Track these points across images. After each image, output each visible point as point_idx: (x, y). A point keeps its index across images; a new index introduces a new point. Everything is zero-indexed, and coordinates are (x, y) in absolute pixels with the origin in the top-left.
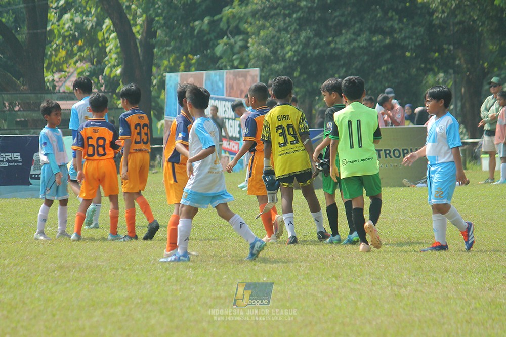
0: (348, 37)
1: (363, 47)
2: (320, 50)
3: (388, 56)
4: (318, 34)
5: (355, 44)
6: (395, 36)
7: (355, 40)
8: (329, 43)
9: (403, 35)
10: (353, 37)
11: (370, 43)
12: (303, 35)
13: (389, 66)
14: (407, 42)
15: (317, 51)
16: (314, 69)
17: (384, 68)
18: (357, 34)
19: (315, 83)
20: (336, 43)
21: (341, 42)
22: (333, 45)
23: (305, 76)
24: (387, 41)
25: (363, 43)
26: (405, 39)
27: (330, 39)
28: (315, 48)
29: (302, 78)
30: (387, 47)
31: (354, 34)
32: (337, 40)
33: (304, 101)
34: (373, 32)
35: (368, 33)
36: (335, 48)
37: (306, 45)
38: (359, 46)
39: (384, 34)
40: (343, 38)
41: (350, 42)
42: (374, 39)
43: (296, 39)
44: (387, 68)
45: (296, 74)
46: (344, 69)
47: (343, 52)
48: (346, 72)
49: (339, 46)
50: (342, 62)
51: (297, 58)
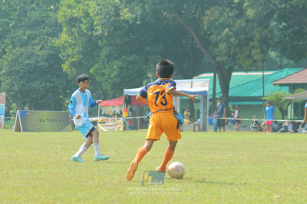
0: (38, 83)
1: (43, 87)
2: (27, 88)
3: (52, 90)
4: (27, 82)
5: (40, 86)
6: (55, 83)
7: (40, 84)
8: (31, 85)
9: (57, 83)
10: (39, 83)
11: (45, 85)
12: (21, 82)
13: (52, 94)
14: (59, 86)
15: (26, 88)
16: (25, 94)
17: (50, 95)
18: (41, 83)
19: (25, 99)
20: (33, 85)
21: (35, 85)
22: (32, 86)
23: (22, 97)
24: (52, 85)
25: (43, 86)
26: (58, 84)
27: (32, 84)
28: (25, 87)
29: (21, 97)
30: (52, 88)
31: (40, 82)
32: (34, 84)
33: (21, 106)
34: (47, 82)
35: (45, 82)
36: (33, 87)
37: (23, 85)
38: (42, 87)
39: (51, 83)
40: (36, 84)
41: (38, 85)
42: (47, 84)
43: (19, 84)
44: (52, 95)
45: (18, 96)
46: (36, 95)
47: (36, 88)
48: (37, 96)
49: (34, 86)
50: (35, 92)
51: (19, 91)
